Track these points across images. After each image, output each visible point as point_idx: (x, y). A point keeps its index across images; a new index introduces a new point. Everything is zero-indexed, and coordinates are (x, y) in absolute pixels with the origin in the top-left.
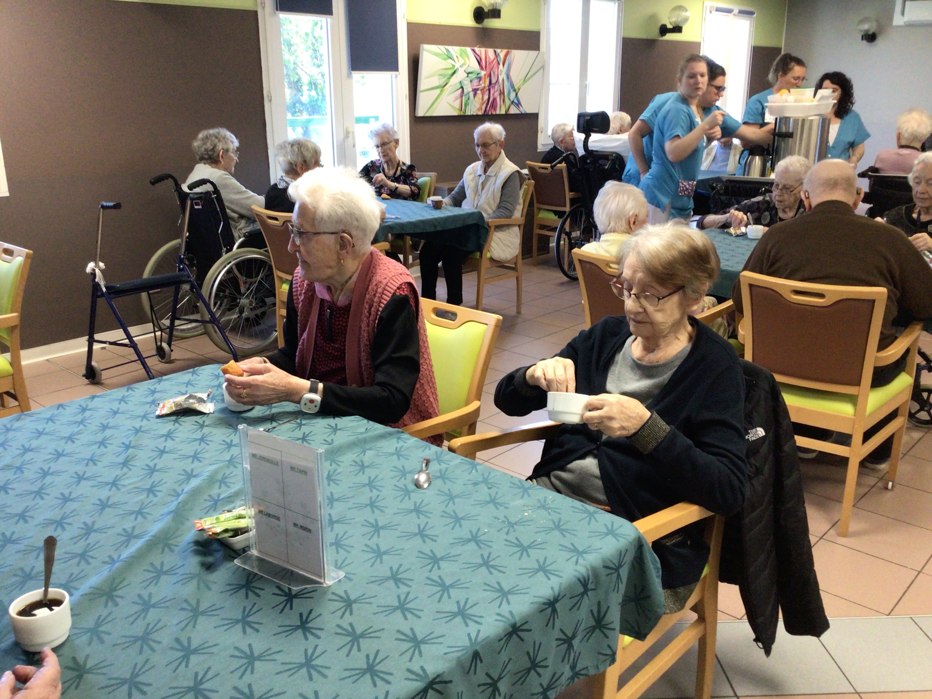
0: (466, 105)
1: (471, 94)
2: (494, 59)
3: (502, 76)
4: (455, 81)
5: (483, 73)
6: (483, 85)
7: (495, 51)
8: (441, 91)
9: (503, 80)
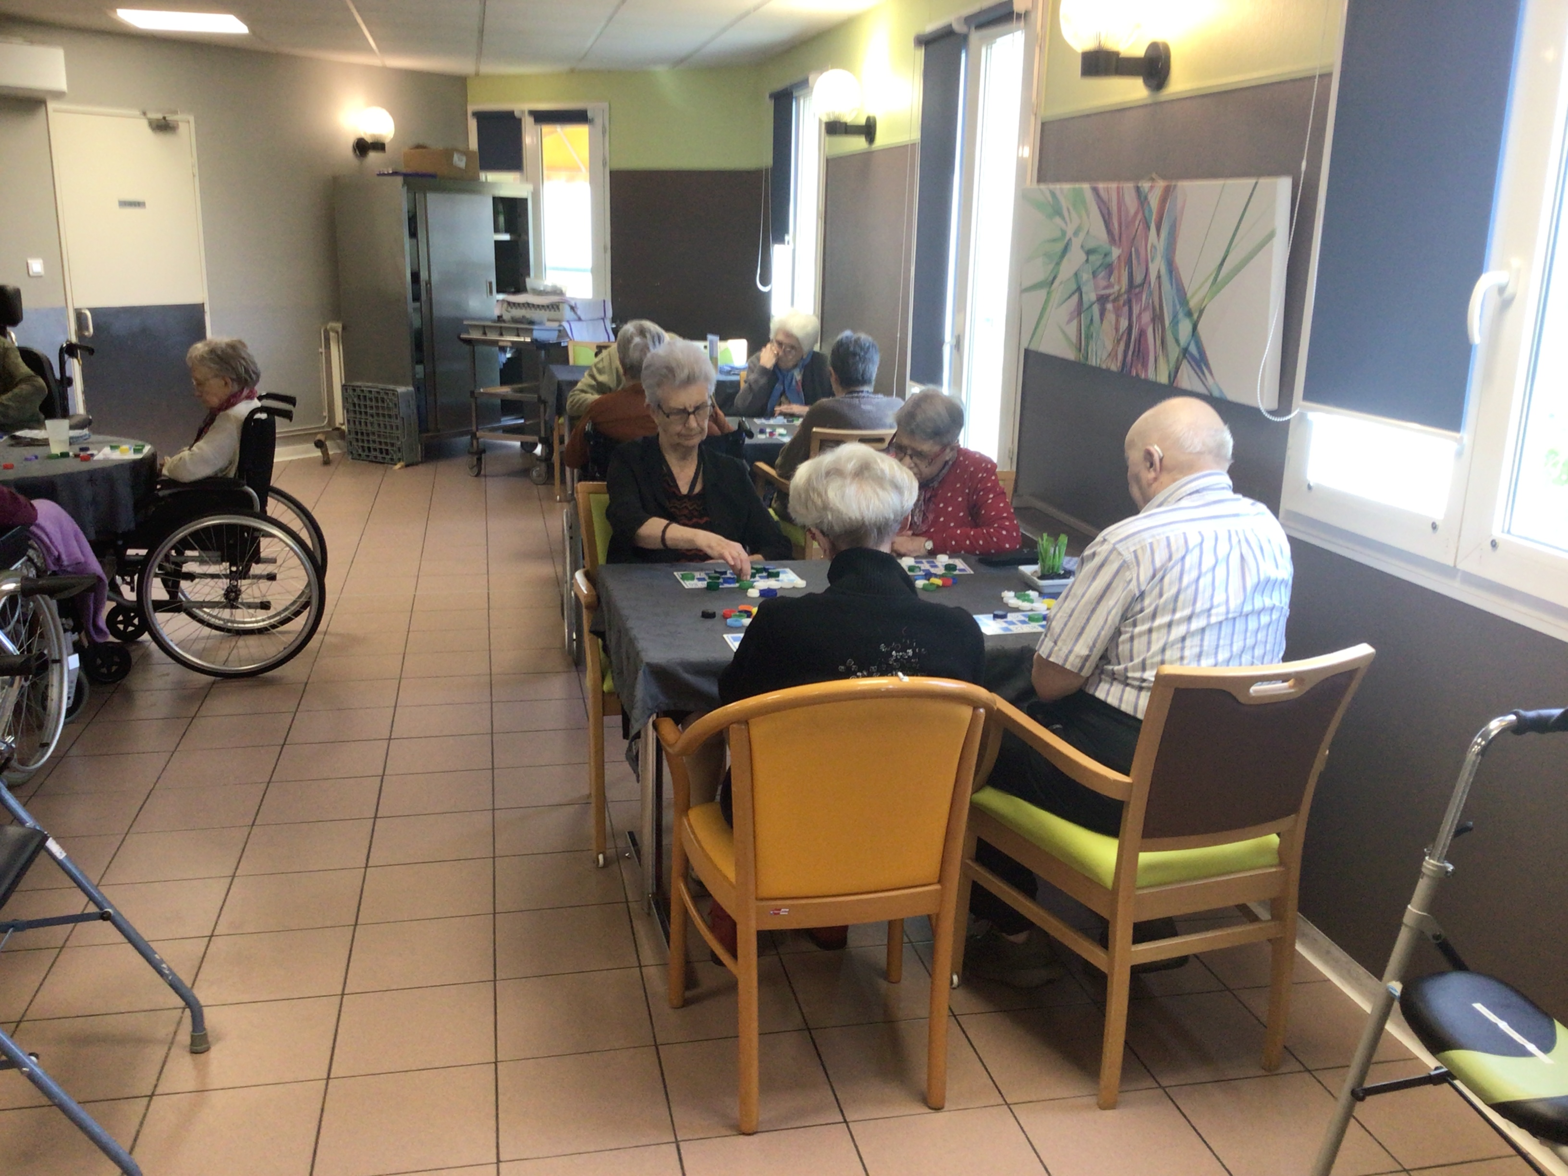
0: (1089, 337)
1: (1096, 309)
2: (1136, 213)
3: (1157, 266)
4: (1067, 270)
5: (1116, 252)
6: (1116, 288)
7: (1138, 189)
8: (1048, 293)
9: (1159, 277)
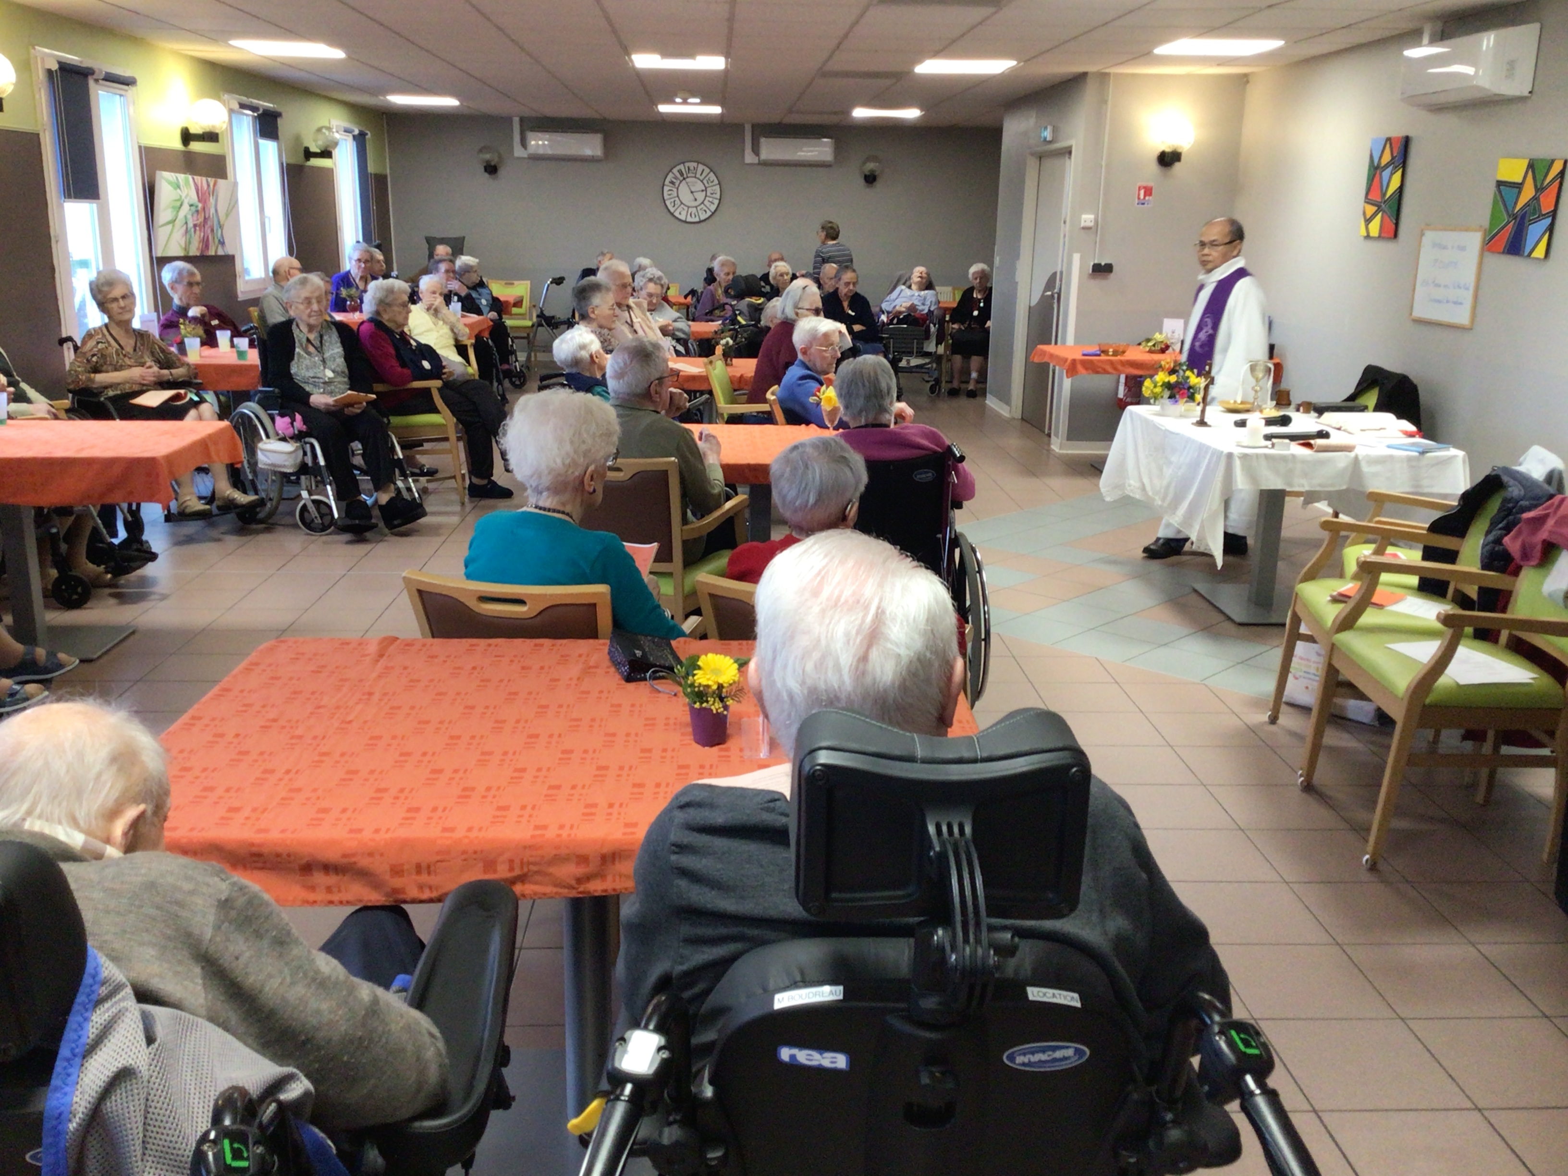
0: (190, 243)
1: (193, 230)
3: (212, 211)
4: (181, 214)
5: (200, 205)
6: (200, 220)
7: (207, 180)
8: (172, 227)
9: (213, 215)
